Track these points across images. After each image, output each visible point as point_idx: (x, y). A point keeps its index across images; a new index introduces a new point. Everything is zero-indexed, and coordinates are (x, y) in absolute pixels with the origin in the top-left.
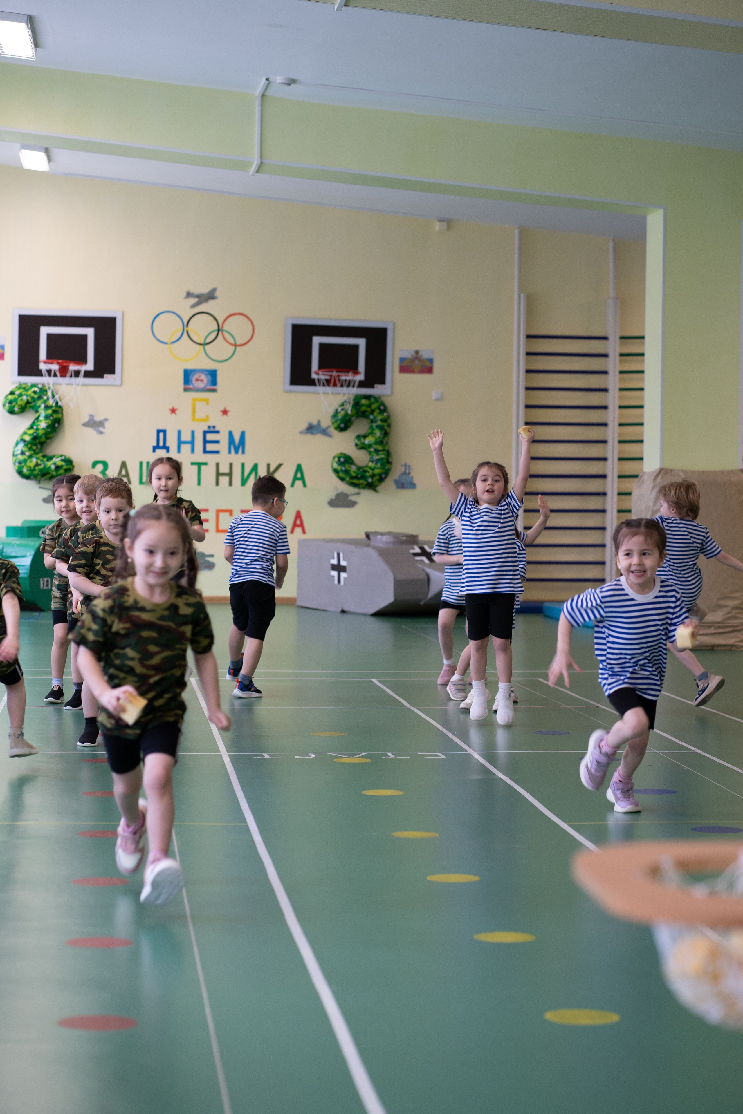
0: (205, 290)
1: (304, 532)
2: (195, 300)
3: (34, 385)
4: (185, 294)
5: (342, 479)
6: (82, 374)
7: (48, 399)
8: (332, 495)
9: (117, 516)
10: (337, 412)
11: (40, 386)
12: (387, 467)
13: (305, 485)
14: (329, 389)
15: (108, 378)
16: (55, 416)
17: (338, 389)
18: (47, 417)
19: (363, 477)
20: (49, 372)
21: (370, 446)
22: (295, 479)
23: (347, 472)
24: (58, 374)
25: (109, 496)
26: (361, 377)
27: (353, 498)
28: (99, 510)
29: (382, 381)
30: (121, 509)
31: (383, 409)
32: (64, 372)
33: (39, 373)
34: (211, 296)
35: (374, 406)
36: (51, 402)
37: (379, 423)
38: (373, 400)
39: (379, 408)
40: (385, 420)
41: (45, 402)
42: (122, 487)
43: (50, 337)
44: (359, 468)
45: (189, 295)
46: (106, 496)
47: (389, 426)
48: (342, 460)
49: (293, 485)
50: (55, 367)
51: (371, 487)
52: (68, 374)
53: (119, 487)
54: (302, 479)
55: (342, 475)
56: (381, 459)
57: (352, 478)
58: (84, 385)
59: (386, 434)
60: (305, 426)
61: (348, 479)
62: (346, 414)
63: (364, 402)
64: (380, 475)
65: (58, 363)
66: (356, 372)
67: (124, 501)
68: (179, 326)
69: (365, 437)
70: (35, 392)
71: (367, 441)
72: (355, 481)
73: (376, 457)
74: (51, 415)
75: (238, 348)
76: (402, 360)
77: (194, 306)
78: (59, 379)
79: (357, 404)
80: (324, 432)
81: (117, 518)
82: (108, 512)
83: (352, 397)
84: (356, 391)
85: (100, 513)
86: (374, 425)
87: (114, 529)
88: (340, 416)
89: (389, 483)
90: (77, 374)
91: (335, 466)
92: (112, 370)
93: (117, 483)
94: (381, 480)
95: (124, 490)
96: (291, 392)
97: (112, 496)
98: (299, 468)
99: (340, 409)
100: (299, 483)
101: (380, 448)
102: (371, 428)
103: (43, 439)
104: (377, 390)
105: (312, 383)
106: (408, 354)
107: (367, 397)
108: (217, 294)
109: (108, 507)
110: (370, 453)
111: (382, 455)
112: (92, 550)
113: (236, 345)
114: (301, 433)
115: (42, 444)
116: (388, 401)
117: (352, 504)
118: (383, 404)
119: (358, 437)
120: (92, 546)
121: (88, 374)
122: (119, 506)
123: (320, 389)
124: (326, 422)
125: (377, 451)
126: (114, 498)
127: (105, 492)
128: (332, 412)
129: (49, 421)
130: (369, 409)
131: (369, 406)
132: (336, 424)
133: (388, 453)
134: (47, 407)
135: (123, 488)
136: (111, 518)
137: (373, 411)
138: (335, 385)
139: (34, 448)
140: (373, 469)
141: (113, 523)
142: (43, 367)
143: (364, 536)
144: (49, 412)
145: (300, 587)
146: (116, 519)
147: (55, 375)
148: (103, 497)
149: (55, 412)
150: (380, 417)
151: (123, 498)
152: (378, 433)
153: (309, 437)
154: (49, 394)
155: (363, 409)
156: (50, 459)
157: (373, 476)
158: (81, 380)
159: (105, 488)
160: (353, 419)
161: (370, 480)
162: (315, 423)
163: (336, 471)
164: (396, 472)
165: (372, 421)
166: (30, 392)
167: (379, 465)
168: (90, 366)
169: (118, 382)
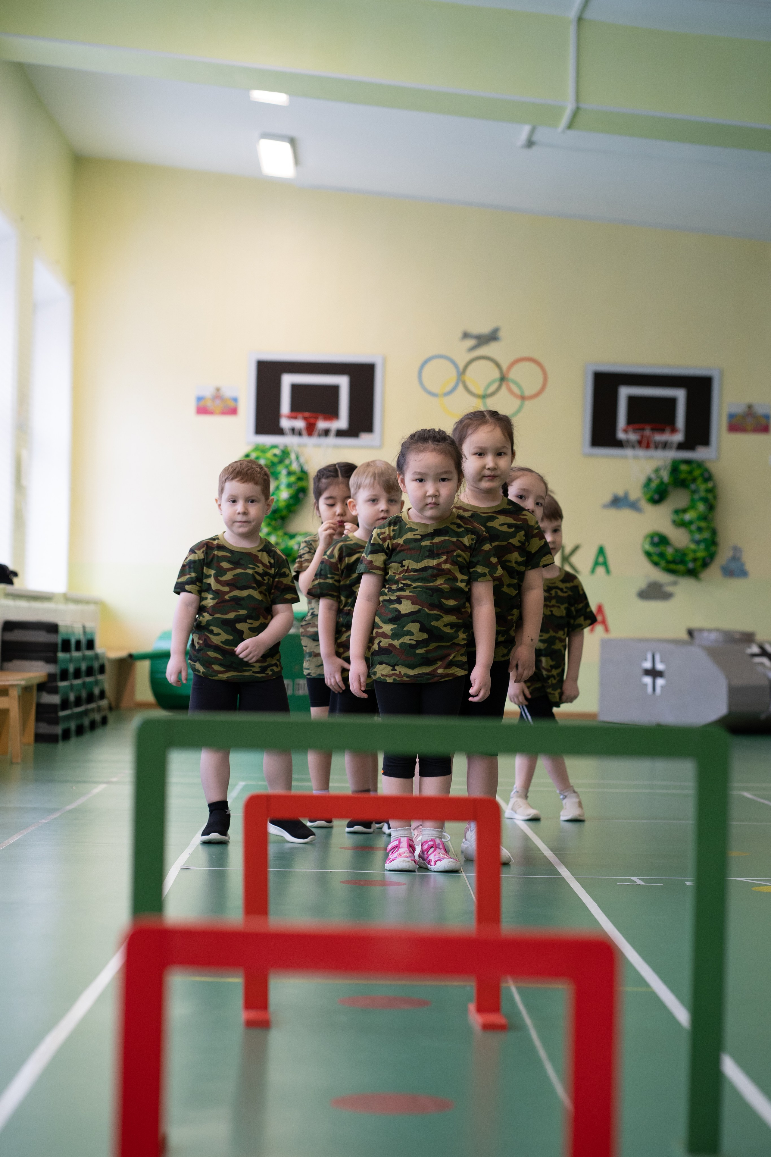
0: (485, 329)
1: (607, 630)
2: (471, 342)
3: (274, 447)
4: (460, 334)
5: (656, 564)
6: (333, 433)
7: (291, 463)
8: (642, 584)
9: (246, 509)
10: (649, 480)
11: (282, 447)
12: (713, 549)
13: (608, 571)
14: (641, 452)
15: (365, 438)
16: (301, 484)
17: (652, 452)
18: (289, 485)
19: (682, 562)
20: (293, 431)
21: (691, 522)
22: (596, 564)
23: (662, 555)
24: (304, 432)
25: (237, 479)
26: (679, 437)
27: (669, 589)
28: (221, 499)
29: (705, 441)
30: (253, 498)
31: (708, 477)
32: (311, 429)
33: (279, 431)
34: (493, 337)
35: (697, 473)
36: (295, 467)
37: (703, 494)
38: (694, 466)
39: (702, 475)
40: (710, 491)
41: (287, 467)
42: (256, 469)
43: (295, 388)
44: (677, 551)
45: (466, 335)
46: (232, 479)
47: (715, 497)
48: (656, 540)
49: (593, 571)
50: (300, 424)
51: (693, 573)
52: (316, 433)
53: (253, 468)
54: (605, 564)
55: (656, 558)
56: (704, 540)
57: (668, 562)
58: (336, 447)
59: (711, 507)
60: (608, 498)
61: (663, 563)
62: (662, 483)
63: (684, 467)
64: (704, 559)
65: (305, 418)
66: (674, 430)
67: (258, 488)
68: (453, 374)
69: (684, 511)
70: (275, 455)
71: (688, 517)
72: (673, 566)
73: (698, 536)
74: (295, 483)
75: (527, 403)
76: (731, 417)
77: (473, 349)
78: (305, 440)
79: (675, 469)
80: (634, 506)
81: (246, 511)
82: (234, 501)
83: (668, 463)
84: (672, 454)
85: (222, 505)
86: (696, 497)
87: (240, 527)
88: (654, 485)
89: (714, 571)
90: (326, 433)
91: (648, 547)
92: (369, 428)
93: (250, 463)
94: (705, 564)
95: (260, 473)
96: (591, 455)
97: (242, 479)
98: (601, 551)
99: (653, 476)
100: (601, 570)
101: (703, 524)
102: (693, 501)
103: (284, 513)
104: (700, 454)
105: (619, 444)
106: (739, 409)
107: (688, 462)
108: (501, 334)
109: (233, 493)
110: (691, 532)
111: (706, 535)
112: (202, 556)
113: (523, 398)
114: (606, 506)
115: (283, 518)
116: (715, 468)
117: (666, 596)
118: (707, 470)
119: (677, 512)
120: (202, 551)
121: (340, 433)
122: (250, 495)
123: (629, 452)
124: (636, 493)
125: (700, 529)
126: (243, 483)
127: (231, 474)
128: (643, 479)
129: (292, 491)
130: (689, 478)
131: (690, 472)
132: (648, 496)
133: (714, 532)
134: (290, 474)
135: (258, 469)
136: (238, 512)
137: (694, 480)
138: (648, 447)
139: (273, 523)
140: (695, 551)
141: (239, 518)
142: (285, 423)
143: (684, 636)
144: (293, 479)
145: (603, 698)
146: (245, 513)
147: (300, 434)
148: (227, 481)
149: (300, 479)
150: (703, 487)
151: (256, 483)
152: (701, 507)
153: (613, 512)
154: (293, 456)
155: (683, 476)
156: (292, 537)
157: (695, 560)
158: (332, 440)
159: (232, 467)
160: (670, 489)
161: (691, 565)
162: (621, 493)
163: (648, 554)
164: (723, 556)
165: (694, 492)
166: (269, 455)
167: (702, 546)
168: (342, 422)
169: (377, 442)
